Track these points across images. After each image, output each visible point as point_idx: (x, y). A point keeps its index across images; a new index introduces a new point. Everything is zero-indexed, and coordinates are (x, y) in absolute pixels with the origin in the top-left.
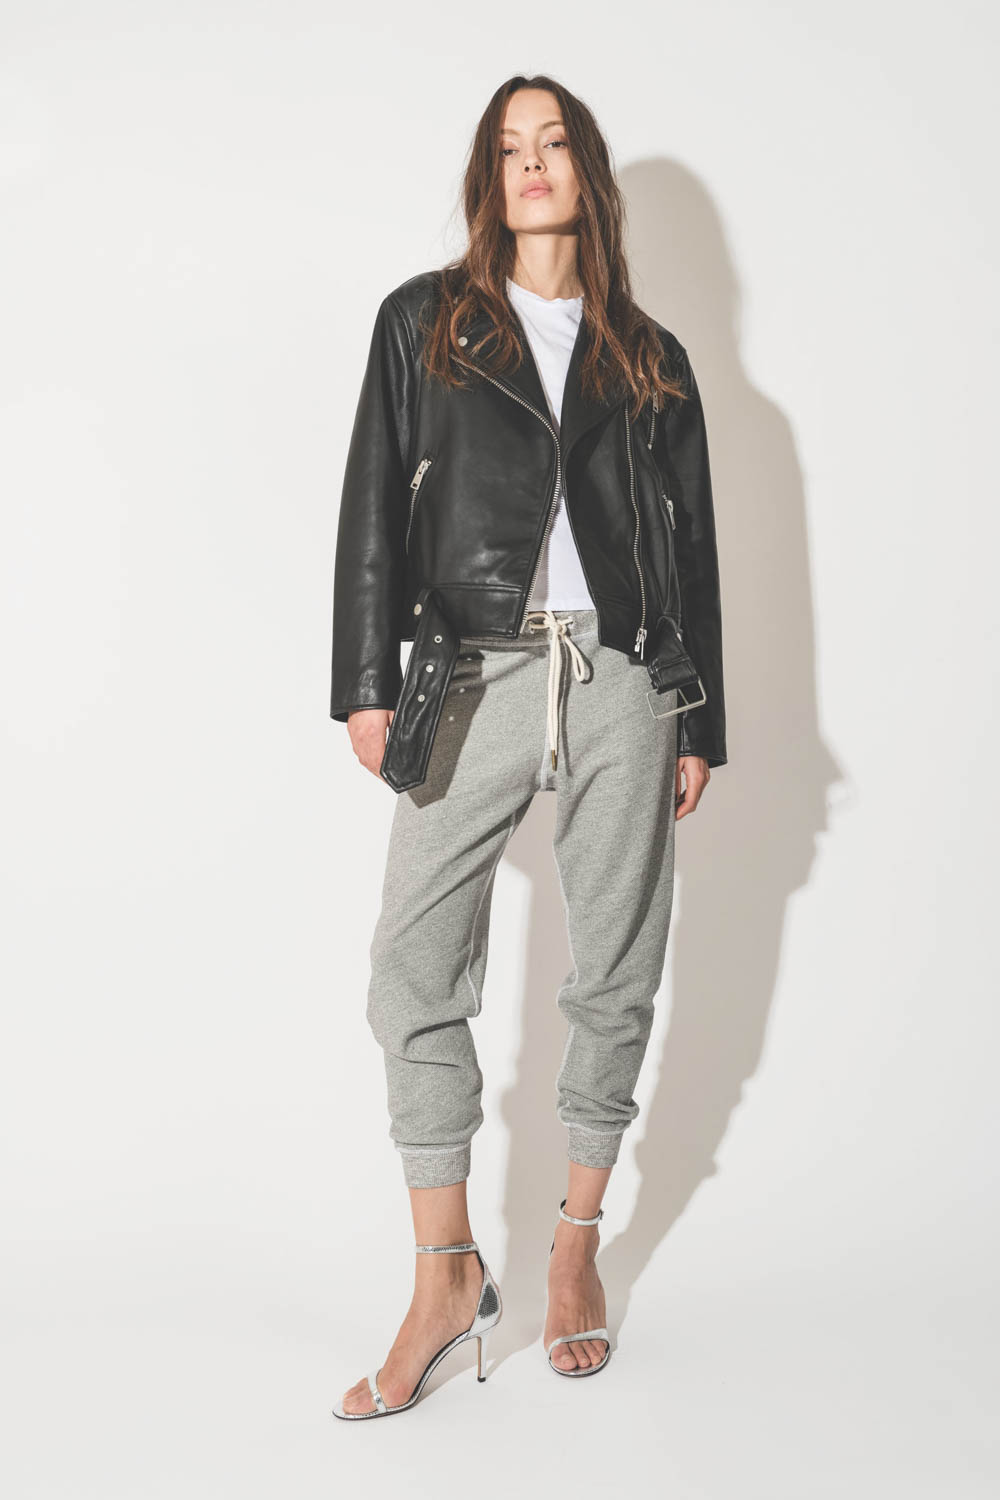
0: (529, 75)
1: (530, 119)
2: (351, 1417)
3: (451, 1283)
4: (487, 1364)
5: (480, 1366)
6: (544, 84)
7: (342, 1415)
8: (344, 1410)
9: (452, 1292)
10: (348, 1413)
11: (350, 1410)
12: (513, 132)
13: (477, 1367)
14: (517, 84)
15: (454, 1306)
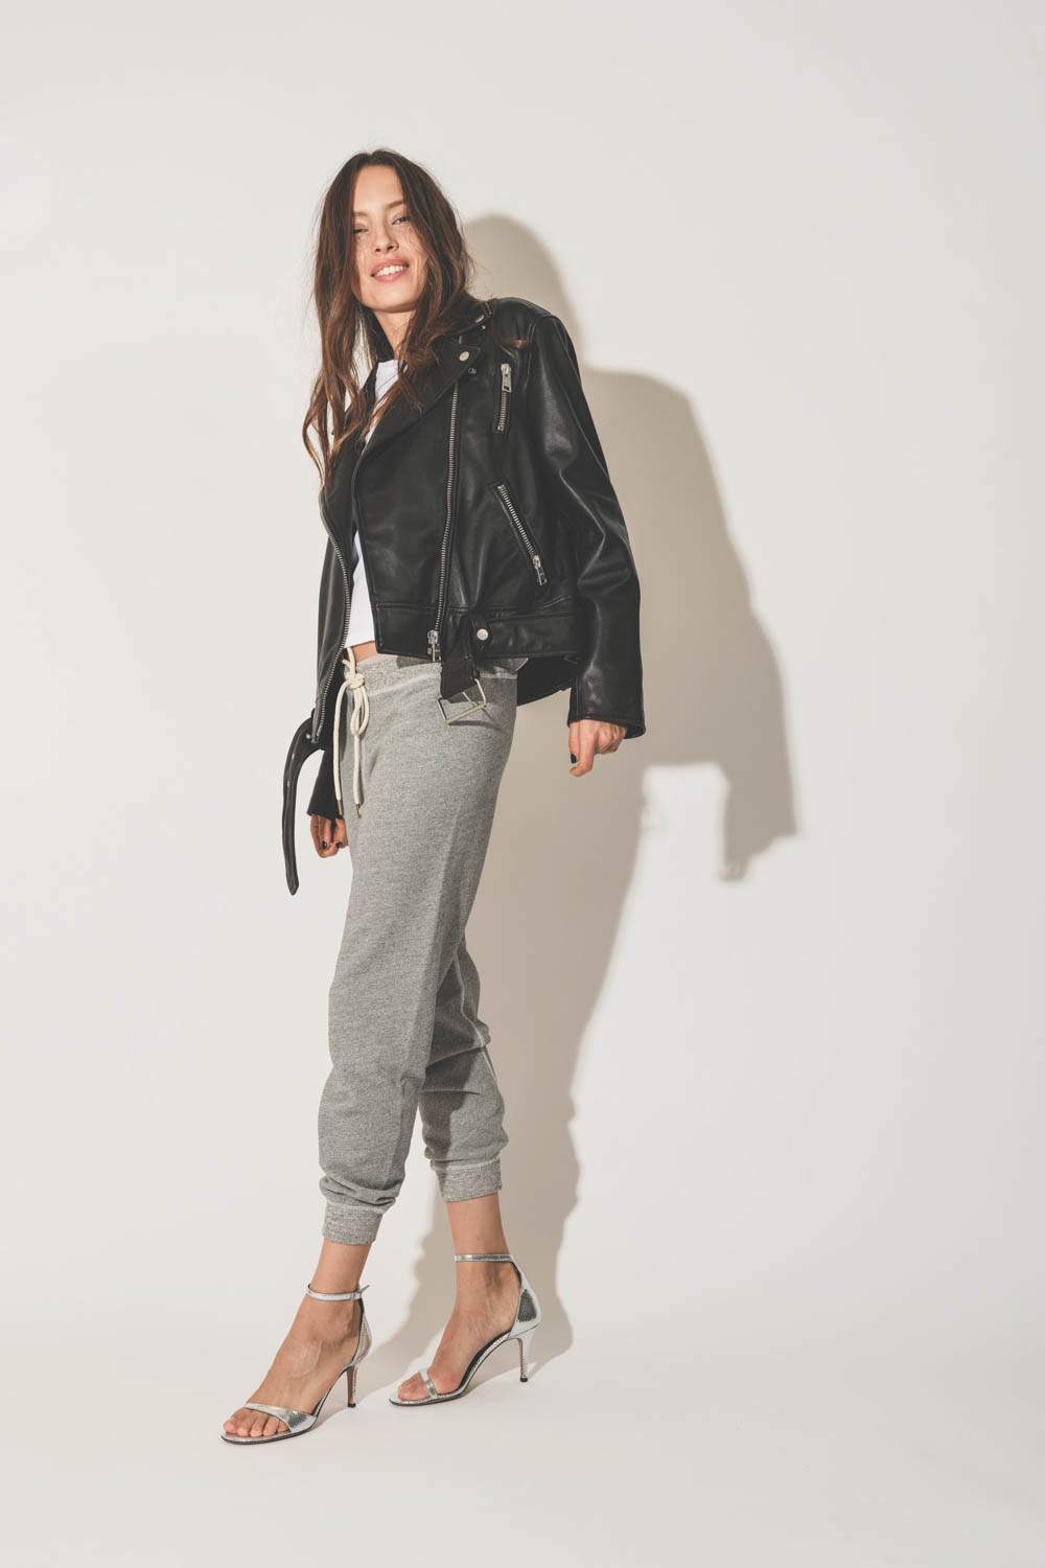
0: (370, 149)
1: (376, 197)
2: (407, 1403)
3: (488, 1286)
4: (530, 1367)
5: (522, 1366)
6: (384, 158)
7: (399, 1401)
8: (399, 1397)
9: (489, 1294)
10: (403, 1400)
11: (406, 1395)
12: (362, 214)
13: (519, 1368)
14: (359, 162)
15: (491, 1306)
